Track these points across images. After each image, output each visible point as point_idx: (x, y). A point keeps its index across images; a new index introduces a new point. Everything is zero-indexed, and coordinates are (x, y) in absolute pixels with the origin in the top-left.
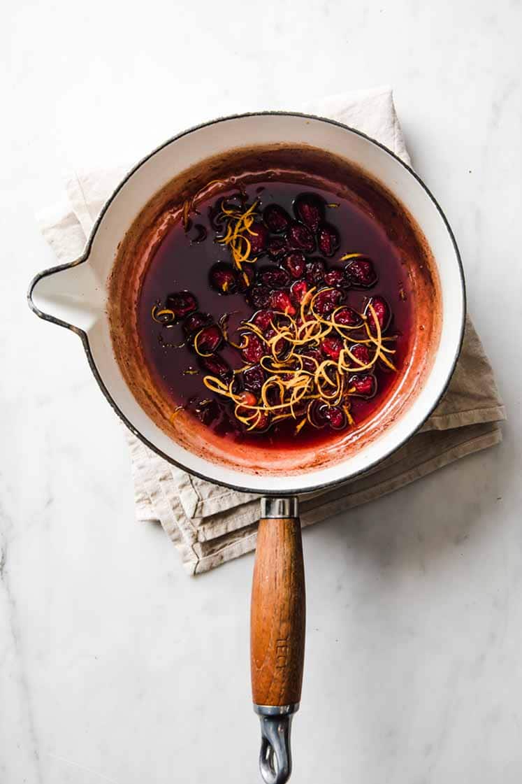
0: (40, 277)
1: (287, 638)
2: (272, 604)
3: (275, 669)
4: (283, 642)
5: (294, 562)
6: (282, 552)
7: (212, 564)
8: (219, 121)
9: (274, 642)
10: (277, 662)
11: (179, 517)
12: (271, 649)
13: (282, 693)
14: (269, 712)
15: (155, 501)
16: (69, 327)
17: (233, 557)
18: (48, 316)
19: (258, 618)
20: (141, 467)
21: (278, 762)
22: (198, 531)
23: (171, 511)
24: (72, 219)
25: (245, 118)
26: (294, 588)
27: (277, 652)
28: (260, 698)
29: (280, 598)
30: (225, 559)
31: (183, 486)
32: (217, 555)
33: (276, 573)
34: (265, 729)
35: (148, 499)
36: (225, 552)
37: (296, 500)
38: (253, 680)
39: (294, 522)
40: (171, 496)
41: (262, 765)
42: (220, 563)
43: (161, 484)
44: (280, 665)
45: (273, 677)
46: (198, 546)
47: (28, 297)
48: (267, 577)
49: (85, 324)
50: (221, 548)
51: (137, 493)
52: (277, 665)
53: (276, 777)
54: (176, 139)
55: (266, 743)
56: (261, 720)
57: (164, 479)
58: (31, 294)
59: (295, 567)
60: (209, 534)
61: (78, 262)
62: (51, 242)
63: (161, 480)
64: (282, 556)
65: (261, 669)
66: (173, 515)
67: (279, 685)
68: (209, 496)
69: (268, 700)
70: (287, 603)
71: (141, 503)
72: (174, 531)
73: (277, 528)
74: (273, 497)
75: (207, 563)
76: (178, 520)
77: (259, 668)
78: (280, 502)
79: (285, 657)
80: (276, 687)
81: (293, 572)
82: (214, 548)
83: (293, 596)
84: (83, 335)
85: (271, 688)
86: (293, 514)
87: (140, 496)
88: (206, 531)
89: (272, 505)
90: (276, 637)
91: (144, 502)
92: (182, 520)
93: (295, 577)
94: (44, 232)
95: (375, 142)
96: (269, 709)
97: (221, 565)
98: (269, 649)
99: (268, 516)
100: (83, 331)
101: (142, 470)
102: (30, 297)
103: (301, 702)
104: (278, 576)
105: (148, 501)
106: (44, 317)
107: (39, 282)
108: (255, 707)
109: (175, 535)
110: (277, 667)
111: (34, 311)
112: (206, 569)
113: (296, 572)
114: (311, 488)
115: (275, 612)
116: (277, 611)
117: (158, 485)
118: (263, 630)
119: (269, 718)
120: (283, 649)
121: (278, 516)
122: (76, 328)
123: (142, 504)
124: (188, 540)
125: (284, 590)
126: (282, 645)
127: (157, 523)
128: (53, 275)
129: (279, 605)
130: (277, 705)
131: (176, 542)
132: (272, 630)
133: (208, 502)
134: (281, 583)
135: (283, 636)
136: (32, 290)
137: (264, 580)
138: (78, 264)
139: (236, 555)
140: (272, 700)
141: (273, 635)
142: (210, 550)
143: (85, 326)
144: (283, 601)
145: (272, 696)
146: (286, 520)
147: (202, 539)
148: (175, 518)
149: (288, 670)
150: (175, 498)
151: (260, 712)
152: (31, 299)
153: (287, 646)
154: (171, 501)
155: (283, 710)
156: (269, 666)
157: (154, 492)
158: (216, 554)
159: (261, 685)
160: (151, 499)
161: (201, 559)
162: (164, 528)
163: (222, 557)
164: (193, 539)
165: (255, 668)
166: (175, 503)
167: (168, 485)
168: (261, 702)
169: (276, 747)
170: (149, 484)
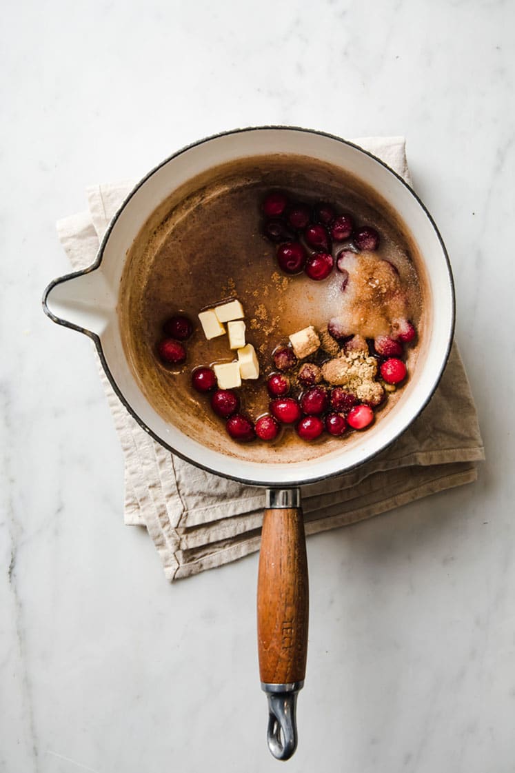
0: (54, 284)
1: (292, 619)
2: (278, 588)
3: (281, 650)
4: (288, 625)
5: (297, 549)
6: (286, 540)
7: (191, 571)
8: (222, 135)
9: (280, 624)
10: (283, 643)
11: (164, 524)
12: (278, 631)
13: (288, 672)
14: (276, 690)
15: (144, 506)
16: (83, 331)
17: (211, 567)
18: (63, 321)
19: (265, 603)
20: (133, 473)
21: (284, 737)
22: (181, 539)
23: (157, 518)
24: (91, 231)
25: (247, 132)
26: (298, 573)
27: (283, 634)
28: (267, 677)
29: (285, 582)
30: (204, 568)
31: (171, 495)
32: (197, 563)
33: (281, 559)
34: (272, 705)
35: (138, 504)
36: (205, 560)
37: (298, 492)
38: (260, 661)
39: (297, 512)
40: (158, 504)
41: (269, 739)
42: (198, 571)
43: (150, 491)
44: (286, 646)
45: (279, 656)
46: (180, 554)
47: (43, 303)
48: (273, 564)
49: (97, 328)
50: (201, 557)
51: (127, 499)
52: (283, 646)
53: (283, 749)
54: (182, 152)
55: (273, 719)
56: (268, 697)
57: (153, 486)
58: (46, 299)
59: (299, 554)
60: (192, 542)
61: (90, 269)
62: (68, 250)
63: (150, 487)
64: (287, 544)
65: (268, 649)
66: (159, 521)
67: (284, 664)
68: (194, 507)
69: (275, 679)
70: (292, 588)
71: (131, 507)
72: (159, 536)
73: (281, 518)
74: (277, 489)
75: (186, 570)
76: (163, 527)
77: (266, 649)
78: (283, 493)
79: (291, 638)
80: (282, 666)
81: (297, 558)
82: (195, 556)
83: (297, 581)
84: (96, 339)
85: (277, 668)
86: (296, 504)
87: (130, 501)
88: (189, 539)
89: (276, 496)
90: (282, 619)
91: (133, 506)
92: (167, 528)
93: (299, 563)
94: (63, 240)
95: (369, 154)
96: (275, 687)
97: (200, 572)
98: (275, 631)
99: (273, 506)
100: (96, 335)
101: (134, 476)
102: (45, 303)
103: (305, 680)
104: (282, 562)
105: (136, 506)
106: (59, 322)
107: (54, 288)
108: (262, 685)
109: (158, 541)
110: (283, 648)
111: (50, 316)
112: (185, 575)
113: (299, 558)
114: (313, 479)
115: (281, 596)
116: (283, 595)
117: (148, 491)
118: (270, 613)
119: (277, 696)
120: (289, 630)
121: (282, 507)
122: (90, 332)
123: (130, 509)
124: (170, 547)
125: (289, 575)
126: (288, 627)
127: (143, 528)
128: (66, 283)
129: (284, 590)
130: (283, 683)
131: (160, 547)
132: (278, 613)
133: (192, 512)
134: (286, 569)
135: (288, 619)
136: (47, 296)
137: (270, 565)
138: (91, 271)
139: (215, 565)
140: (279, 679)
141: (280, 618)
142: (191, 557)
143: (97, 329)
144: (288, 586)
145: (279, 675)
146: (289, 510)
147: (184, 547)
148: (160, 526)
149: (293, 650)
150: (162, 506)
151: (267, 690)
152: (46, 306)
153: (291, 628)
154: (158, 508)
155: (289, 687)
156: (276, 647)
157: (143, 497)
158: (196, 561)
159: (268, 665)
160: (140, 504)
161: (181, 565)
162: (150, 533)
163: (201, 566)
164: (176, 547)
165: (262, 650)
166: (162, 510)
167: (156, 493)
168: (270, 681)
169: (283, 722)
170: (140, 489)
